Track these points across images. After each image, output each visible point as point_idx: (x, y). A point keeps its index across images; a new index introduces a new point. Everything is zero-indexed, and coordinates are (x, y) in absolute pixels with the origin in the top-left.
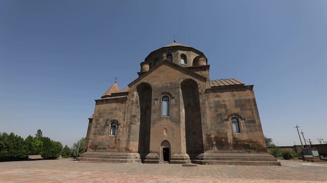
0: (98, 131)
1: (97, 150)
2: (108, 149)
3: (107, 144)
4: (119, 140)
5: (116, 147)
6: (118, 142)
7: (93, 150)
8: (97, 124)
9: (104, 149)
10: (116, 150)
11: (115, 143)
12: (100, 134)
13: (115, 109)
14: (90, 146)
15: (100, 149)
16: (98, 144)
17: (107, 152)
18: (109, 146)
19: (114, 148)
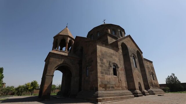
0: (104, 70)
1: (107, 89)
2: (115, 88)
3: (114, 83)
4: (120, 80)
5: (120, 86)
6: (120, 82)
7: (104, 89)
8: (102, 63)
9: (113, 87)
10: (120, 88)
11: (119, 82)
12: (106, 74)
13: (113, 55)
14: (100, 85)
15: (109, 88)
16: (106, 83)
17: (115, 90)
18: (115, 85)
19: (119, 87)
